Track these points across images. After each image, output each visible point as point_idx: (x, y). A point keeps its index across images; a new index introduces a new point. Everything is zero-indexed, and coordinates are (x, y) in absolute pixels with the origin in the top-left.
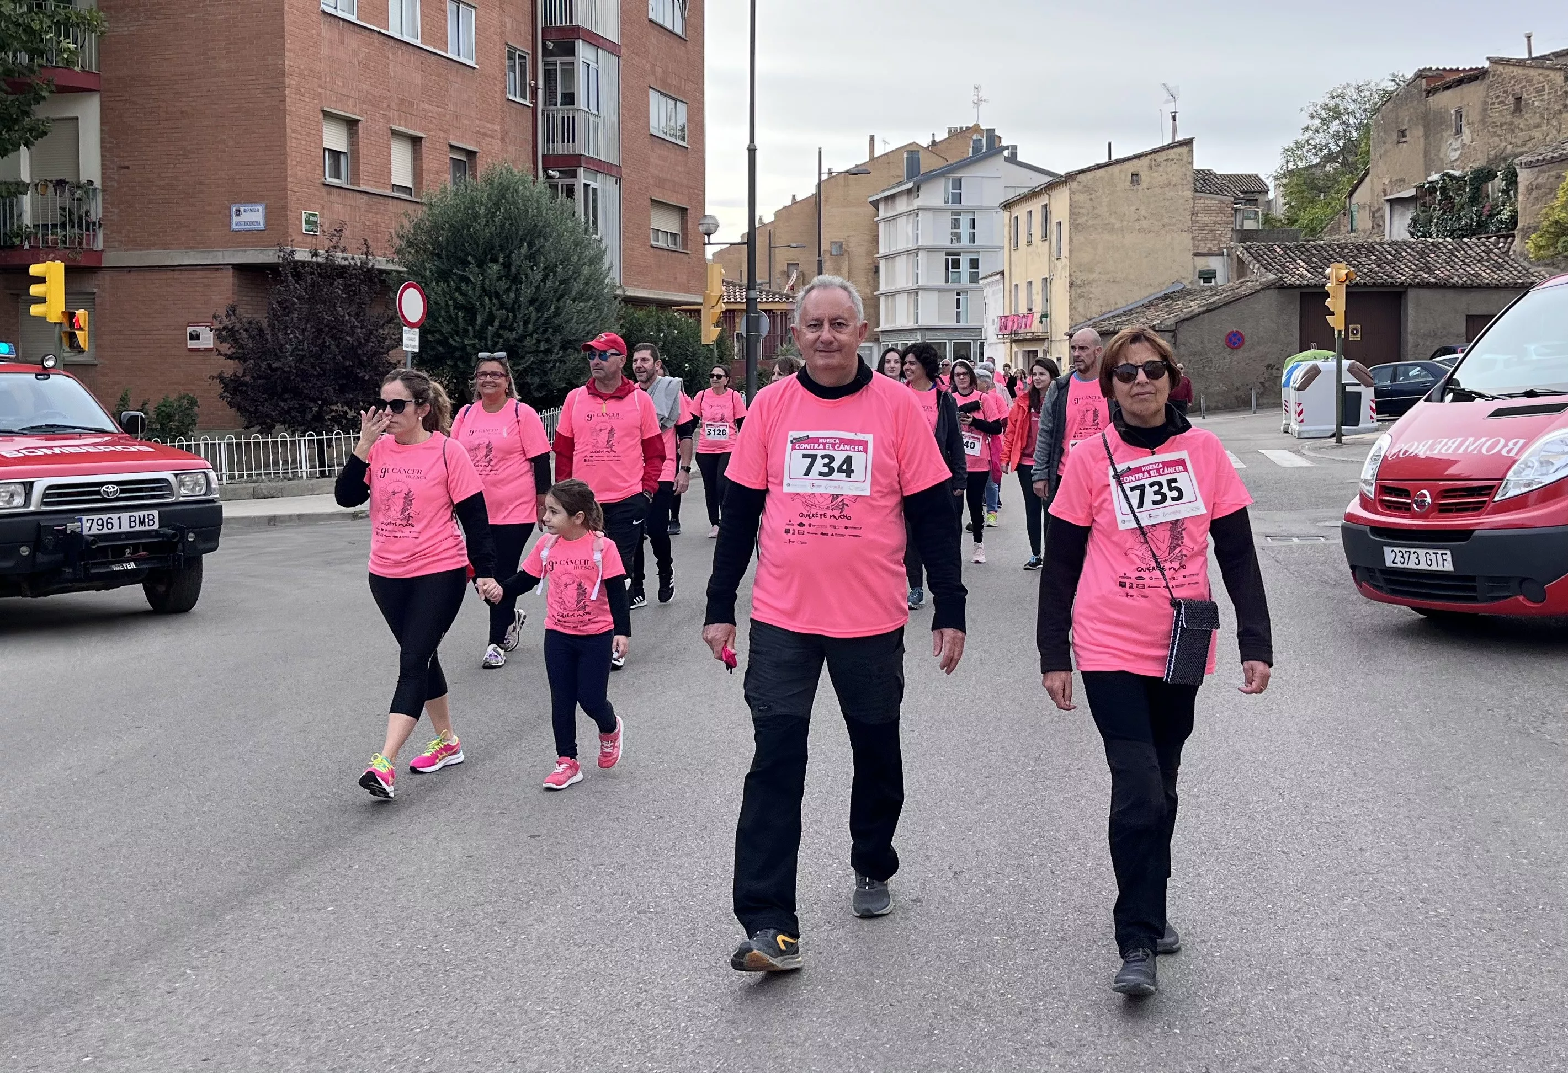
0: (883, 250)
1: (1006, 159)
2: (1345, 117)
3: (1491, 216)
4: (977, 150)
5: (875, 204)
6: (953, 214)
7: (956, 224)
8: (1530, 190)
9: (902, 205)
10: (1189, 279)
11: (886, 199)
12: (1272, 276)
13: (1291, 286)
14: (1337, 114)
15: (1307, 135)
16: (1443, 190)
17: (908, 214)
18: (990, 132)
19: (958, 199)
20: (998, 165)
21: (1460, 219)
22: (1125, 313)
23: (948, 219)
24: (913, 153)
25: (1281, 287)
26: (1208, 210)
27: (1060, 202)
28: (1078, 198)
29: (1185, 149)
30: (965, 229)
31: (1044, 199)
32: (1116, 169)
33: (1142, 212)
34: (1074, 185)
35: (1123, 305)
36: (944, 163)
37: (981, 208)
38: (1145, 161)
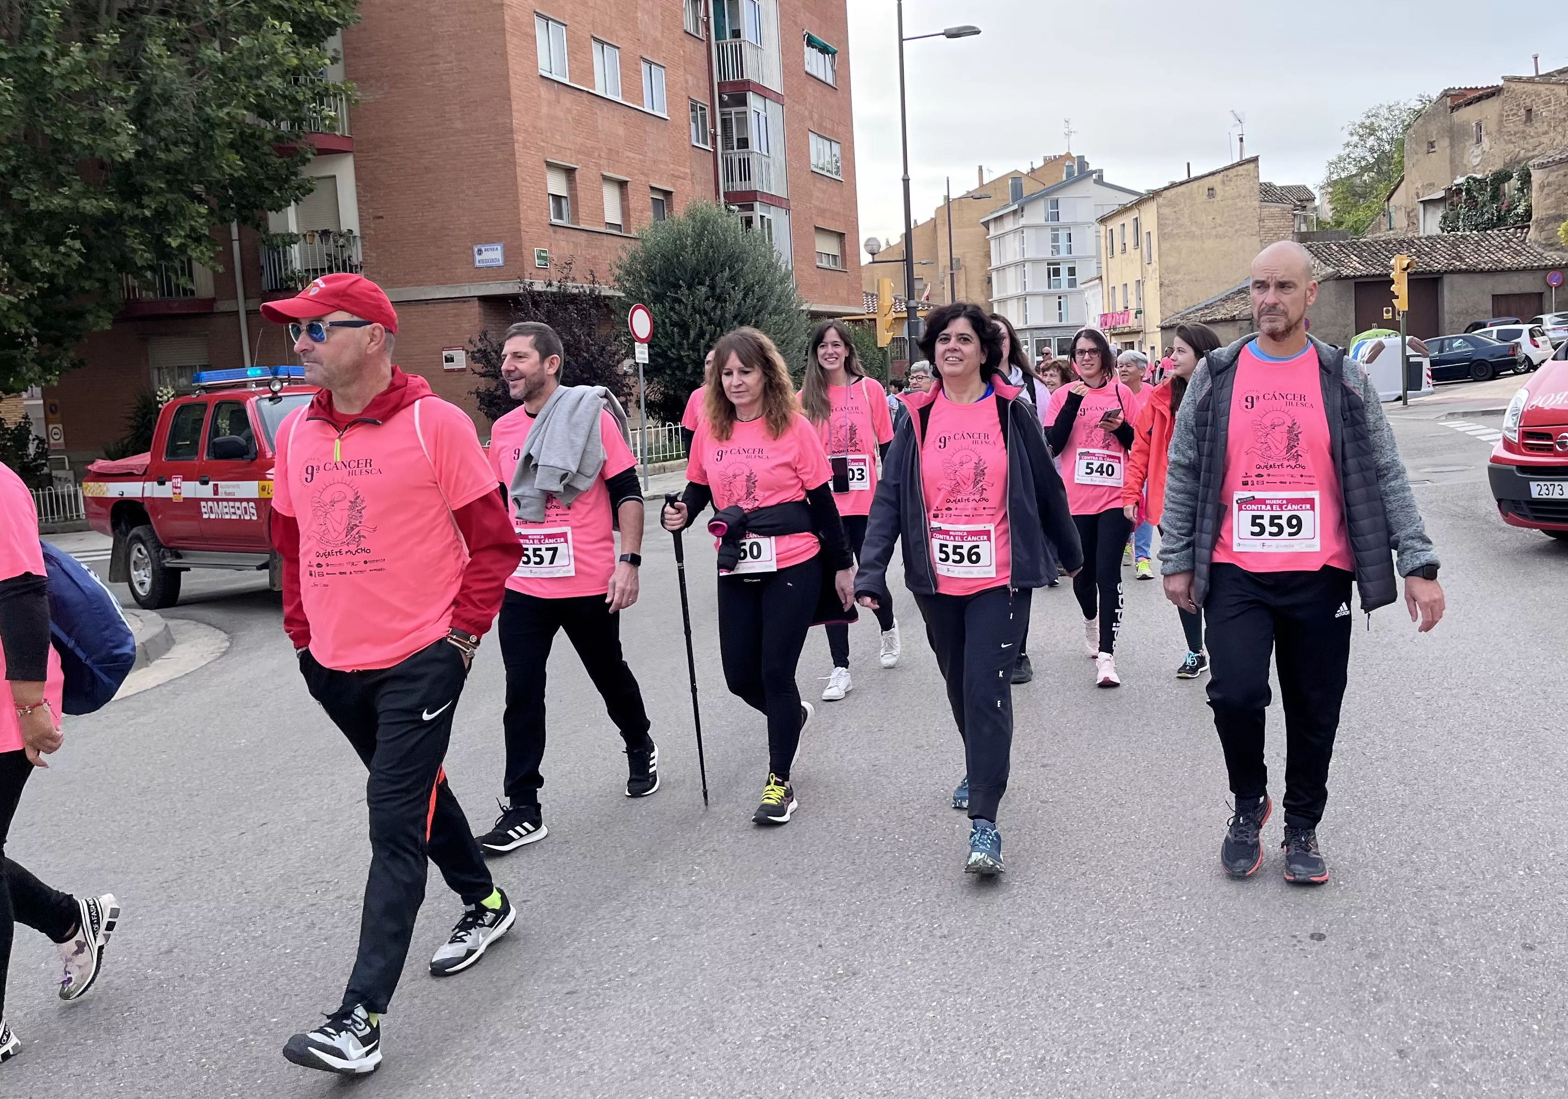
0: (995, 263)
1: (1095, 181)
2: (1379, 133)
3: (1509, 211)
4: (1070, 174)
5: (986, 224)
6: (1053, 230)
7: (1055, 239)
8: (1542, 187)
9: (1009, 224)
11: (996, 219)
12: (1330, 270)
13: (1347, 278)
14: (1372, 131)
15: (1347, 150)
16: (1468, 191)
17: (1015, 231)
18: (1081, 158)
19: (1056, 217)
20: (1088, 186)
21: (1482, 214)
22: (1207, 307)
23: (1048, 234)
24: (1016, 179)
25: (1338, 278)
26: (1272, 216)
27: (1149, 216)
28: (1166, 211)
29: (1251, 166)
30: (1063, 242)
31: (1135, 214)
32: (1195, 184)
33: (1218, 221)
34: (1160, 200)
35: (1203, 301)
36: (1042, 187)
37: (1076, 224)
38: (1219, 177)
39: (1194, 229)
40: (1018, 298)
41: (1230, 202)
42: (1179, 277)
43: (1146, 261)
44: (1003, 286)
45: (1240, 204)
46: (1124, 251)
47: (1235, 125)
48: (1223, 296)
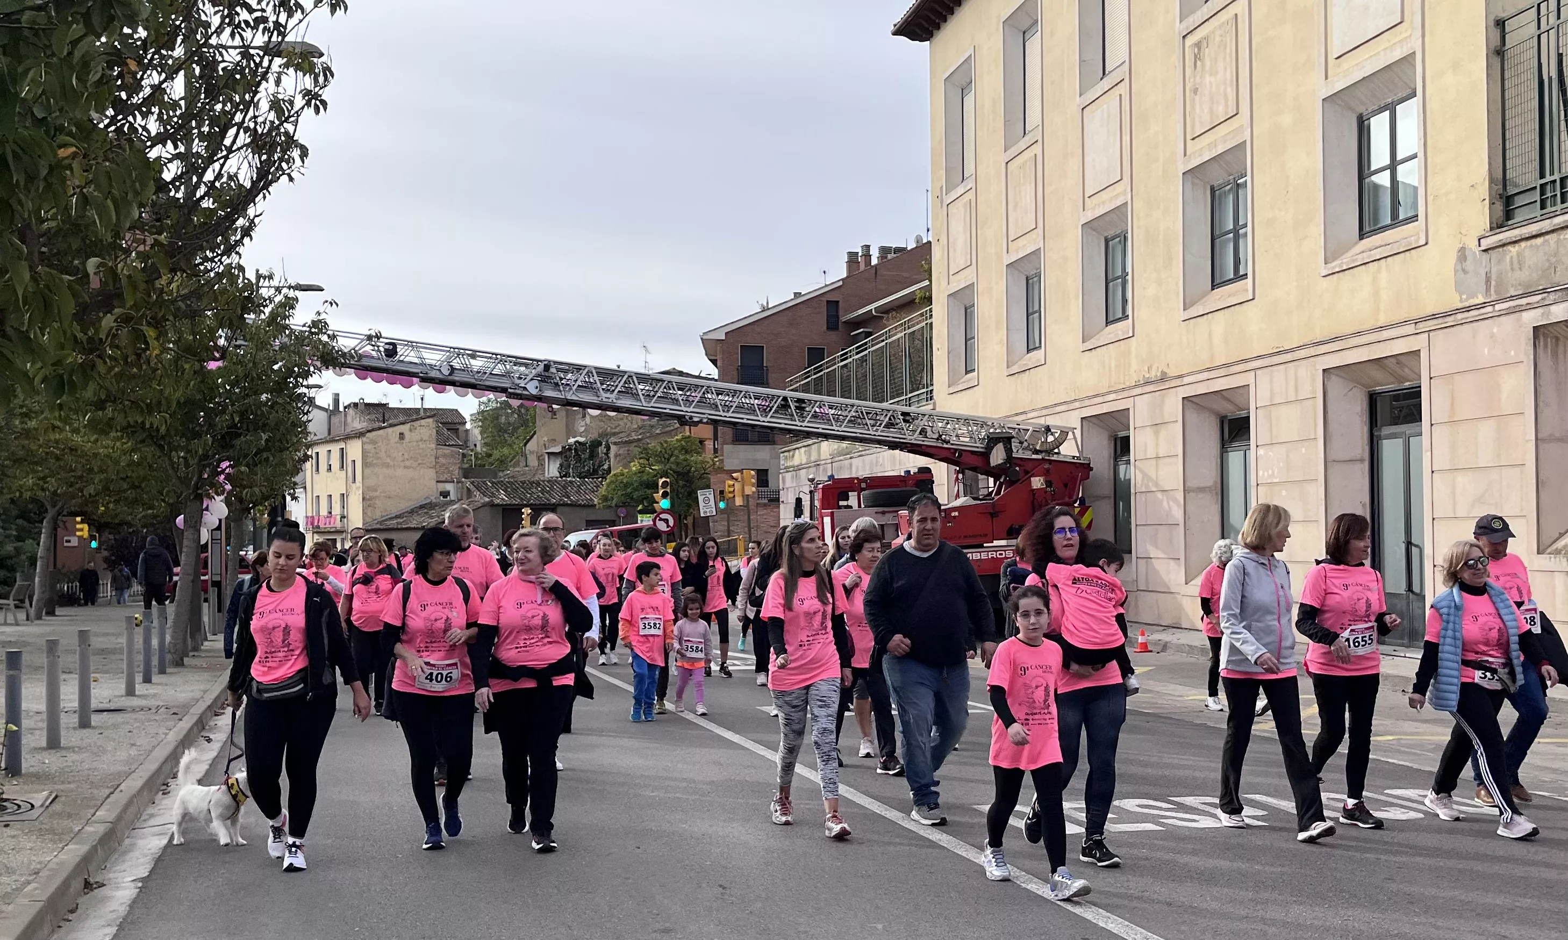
3: (599, 466)
8: (616, 456)
10: (434, 496)
12: (487, 500)
13: (498, 505)
16: (575, 450)
21: (583, 467)
22: (397, 516)
25: (492, 505)
26: (444, 456)
27: (354, 448)
28: (367, 447)
29: (431, 420)
31: (342, 445)
32: (388, 429)
33: (406, 456)
34: (362, 437)
35: (395, 511)
38: (406, 425)
39: (388, 461)
41: (414, 443)
42: (377, 494)
43: (351, 479)
45: (422, 445)
46: (330, 470)
48: (409, 509)
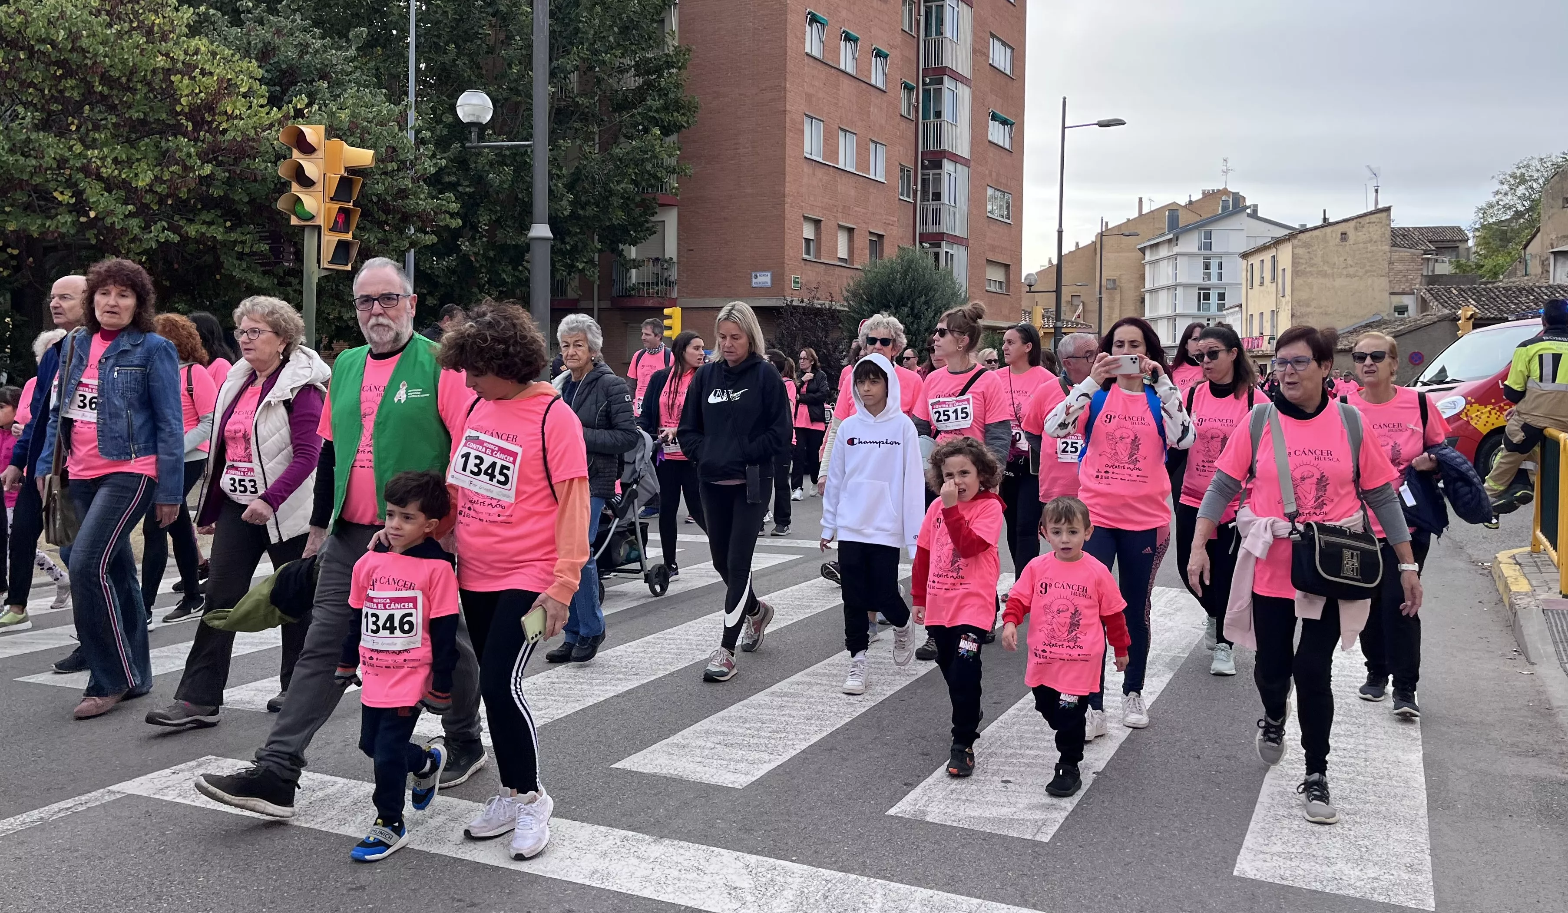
0: (1148, 285)
1: (1248, 215)
2: (1529, 183)
4: (1225, 208)
5: (1143, 250)
6: (1205, 258)
7: (1207, 266)
9: (1164, 252)
10: (1386, 313)
11: (1151, 246)
12: (1447, 311)
14: (1523, 181)
15: (1497, 197)
17: (1168, 258)
18: (1237, 194)
19: (1209, 246)
20: (1242, 221)
23: (1201, 261)
24: (1173, 212)
25: (1455, 319)
26: (1402, 260)
27: (1285, 254)
28: (1300, 251)
29: (1384, 214)
30: (1214, 270)
31: (1273, 252)
32: (1329, 230)
33: (1350, 262)
34: (1295, 242)
36: (1199, 219)
37: (1228, 254)
38: (1352, 224)
39: (1326, 268)
40: (1169, 318)
41: (1361, 245)
42: (1309, 310)
43: (1281, 294)
44: (1155, 306)
45: (1370, 247)
46: (1262, 284)
47: (1371, 179)
48: (1351, 329)
